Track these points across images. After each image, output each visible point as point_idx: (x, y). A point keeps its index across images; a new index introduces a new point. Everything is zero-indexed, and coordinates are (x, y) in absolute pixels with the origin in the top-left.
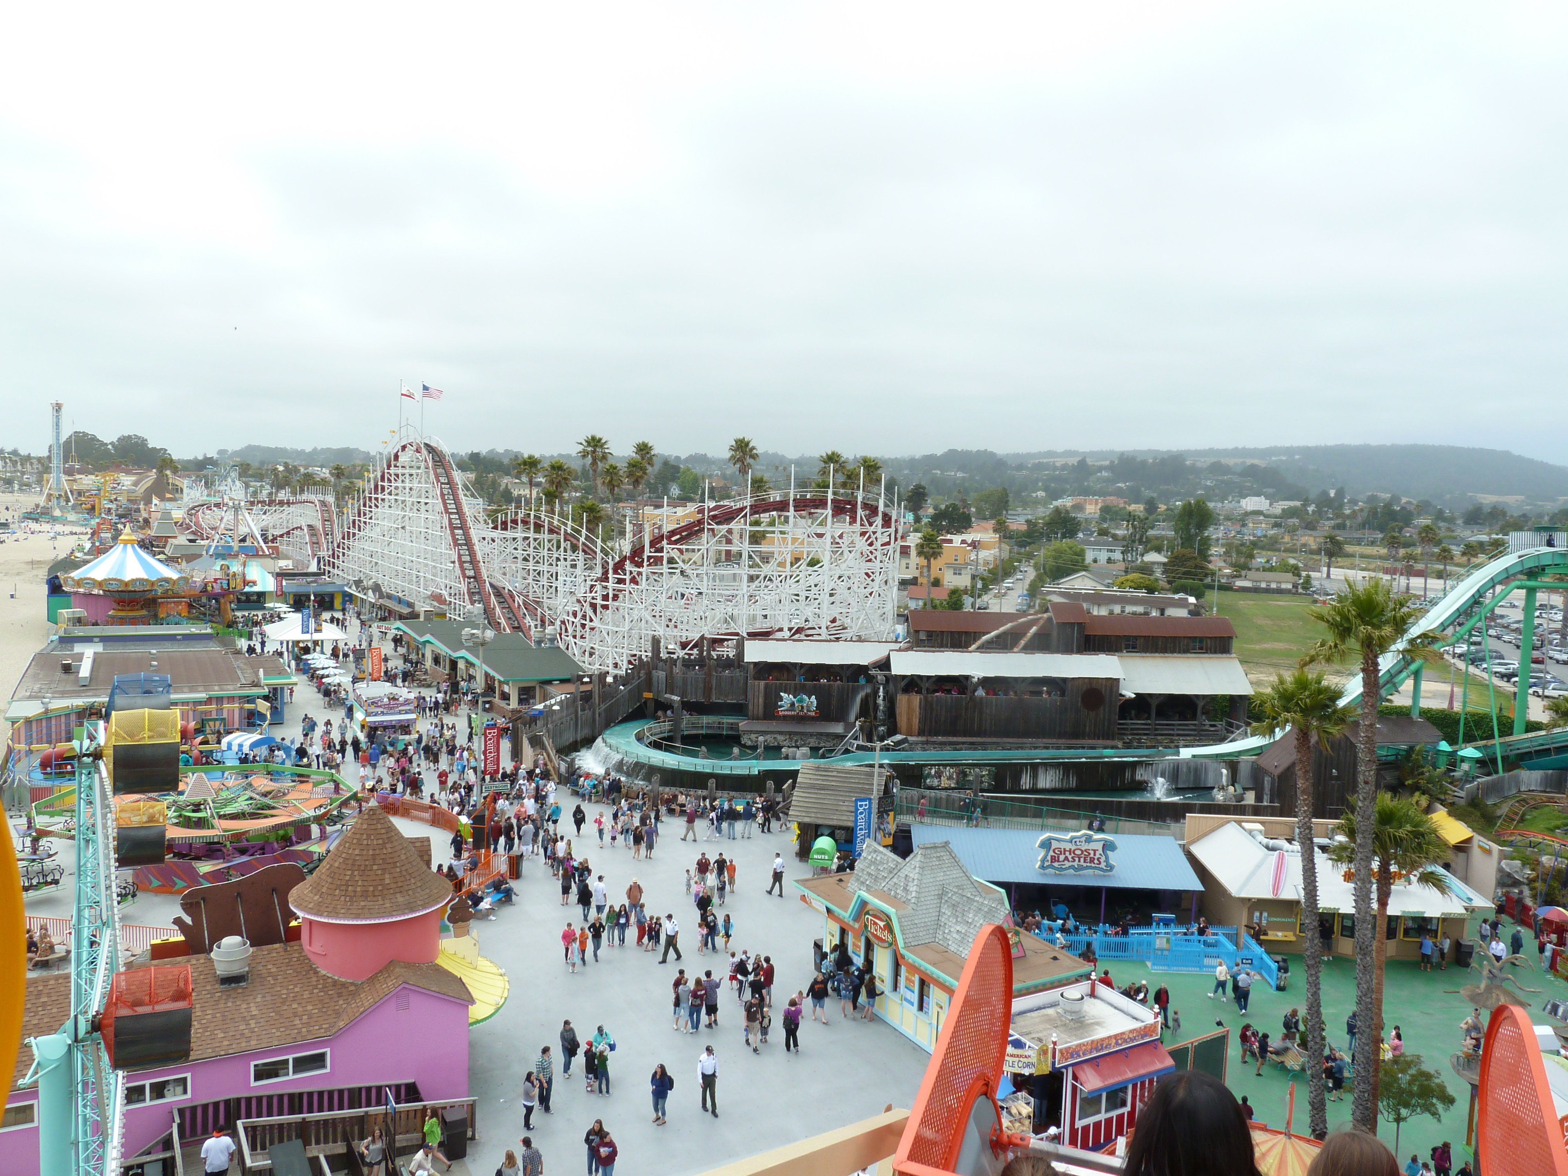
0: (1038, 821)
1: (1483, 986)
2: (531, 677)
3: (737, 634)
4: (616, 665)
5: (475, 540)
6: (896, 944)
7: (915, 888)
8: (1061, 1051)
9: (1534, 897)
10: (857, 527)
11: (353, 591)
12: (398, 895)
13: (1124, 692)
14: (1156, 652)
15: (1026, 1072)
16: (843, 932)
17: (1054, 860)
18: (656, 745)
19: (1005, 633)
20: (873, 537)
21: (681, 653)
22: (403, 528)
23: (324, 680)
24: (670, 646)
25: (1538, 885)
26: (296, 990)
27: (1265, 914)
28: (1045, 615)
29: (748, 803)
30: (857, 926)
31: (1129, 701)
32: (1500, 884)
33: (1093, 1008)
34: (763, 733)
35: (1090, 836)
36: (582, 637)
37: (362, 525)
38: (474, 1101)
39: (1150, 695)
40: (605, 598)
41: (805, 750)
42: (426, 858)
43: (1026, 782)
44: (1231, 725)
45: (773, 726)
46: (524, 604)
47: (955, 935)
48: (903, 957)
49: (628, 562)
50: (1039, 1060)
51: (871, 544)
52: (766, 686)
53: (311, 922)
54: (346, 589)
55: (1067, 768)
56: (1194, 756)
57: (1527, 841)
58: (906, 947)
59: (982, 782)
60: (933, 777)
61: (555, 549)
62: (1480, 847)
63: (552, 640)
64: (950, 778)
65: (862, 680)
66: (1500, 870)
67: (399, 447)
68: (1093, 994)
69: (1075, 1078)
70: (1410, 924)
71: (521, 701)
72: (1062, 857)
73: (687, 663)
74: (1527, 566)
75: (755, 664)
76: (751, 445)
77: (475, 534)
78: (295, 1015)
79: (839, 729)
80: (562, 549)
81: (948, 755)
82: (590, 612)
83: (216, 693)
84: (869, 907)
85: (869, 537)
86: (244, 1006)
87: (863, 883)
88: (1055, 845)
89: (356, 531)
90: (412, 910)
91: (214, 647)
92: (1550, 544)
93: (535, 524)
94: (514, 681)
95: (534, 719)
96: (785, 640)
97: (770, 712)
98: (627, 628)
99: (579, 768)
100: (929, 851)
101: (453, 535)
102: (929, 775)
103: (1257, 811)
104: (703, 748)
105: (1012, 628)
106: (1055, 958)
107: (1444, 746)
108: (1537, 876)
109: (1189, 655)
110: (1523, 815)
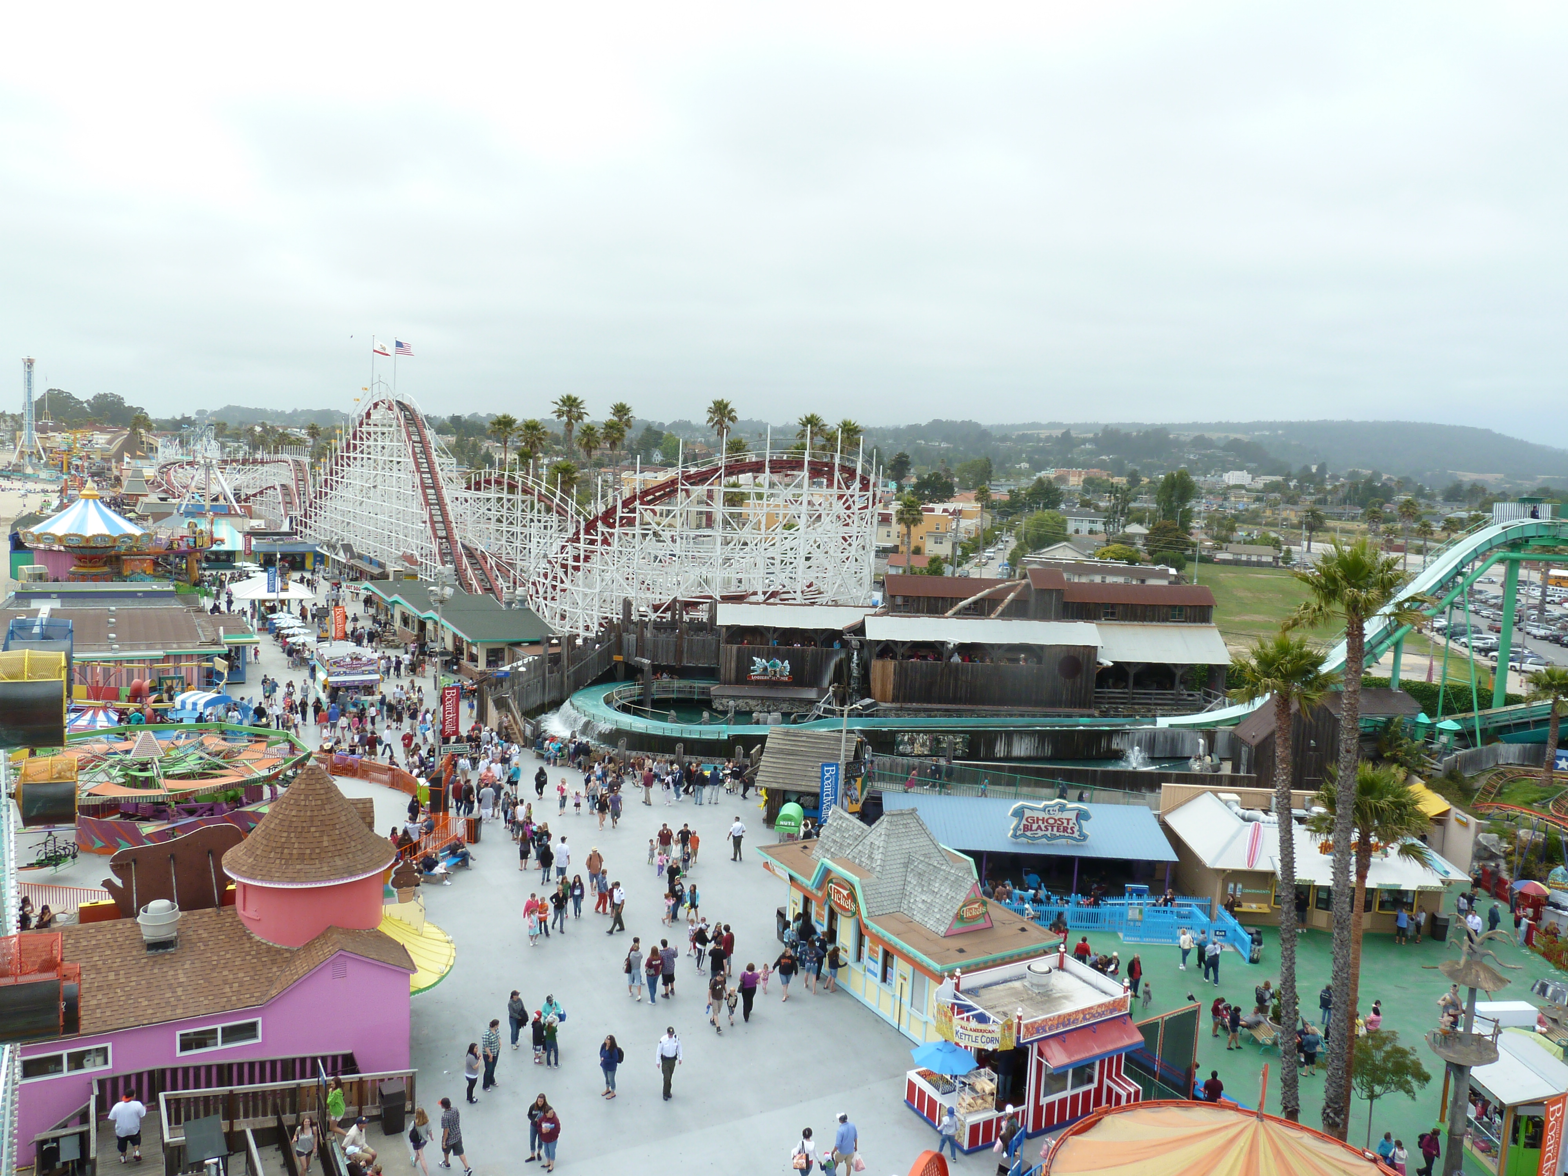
0: (1012, 789)
1: (1462, 962)
2: (500, 638)
3: (711, 597)
4: (587, 628)
5: (447, 500)
6: (860, 914)
7: (880, 856)
8: (1026, 1026)
9: (1510, 870)
10: (835, 491)
11: (324, 551)
12: (337, 859)
13: (1101, 660)
14: (1135, 620)
15: (990, 1047)
16: (807, 901)
17: (1026, 828)
18: (625, 709)
19: (982, 599)
20: (851, 500)
21: (653, 616)
22: (375, 487)
23: (288, 640)
24: (642, 608)
25: (1513, 858)
26: (228, 956)
27: (1240, 886)
28: (1023, 582)
29: (715, 768)
30: (820, 894)
31: (1107, 669)
32: (1477, 857)
33: (1061, 982)
34: (734, 697)
35: (1064, 805)
36: (553, 599)
37: (334, 484)
38: (414, 1073)
39: (1129, 664)
40: (577, 559)
41: (777, 715)
42: (368, 820)
43: (1000, 749)
44: (1209, 694)
45: (745, 690)
46: (497, 566)
47: (920, 905)
48: (866, 927)
49: (599, 523)
50: (1003, 1035)
51: (848, 508)
52: (739, 650)
53: (245, 886)
54: (318, 549)
55: (1042, 736)
56: (1171, 726)
57: (1505, 814)
58: (870, 917)
59: (955, 750)
60: (905, 744)
61: (528, 510)
62: (1457, 820)
63: (523, 601)
64: (923, 745)
65: (837, 645)
66: (1477, 843)
67: (371, 405)
68: (1061, 967)
69: (1041, 1053)
70: (1386, 897)
71: (489, 663)
72: (1035, 826)
73: (658, 626)
74: (1510, 537)
75: (728, 628)
76: (729, 408)
77: (447, 494)
78: (225, 982)
79: (812, 694)
80: (536, 510)
81: (922, 721)
82: (560, 573)
83: (174, 650)
84: (832, 875)
85: (847, 500)
86: (171, 973)
87: (828, 850)
88: (1028, 814)
89: (328, 491)
90: (351, 875)
91: (176, 605)
92: (1534, 515)
93: (509, 484)
94: (482, 643)
95: (500, 681)
96: (759, 603)
97: (742, 677)
98: (597, 590)
99: (545, 731)
100: (895, 819)
101: (425, 495)
102: (902, 742)
103: (1233, 781)
104: (673, 712)
105: (990, 594)
106: (1023, 930)
107: (1423, 718)
108: (1514, 850)
109: (1168, 624)
110: (1501, 788)
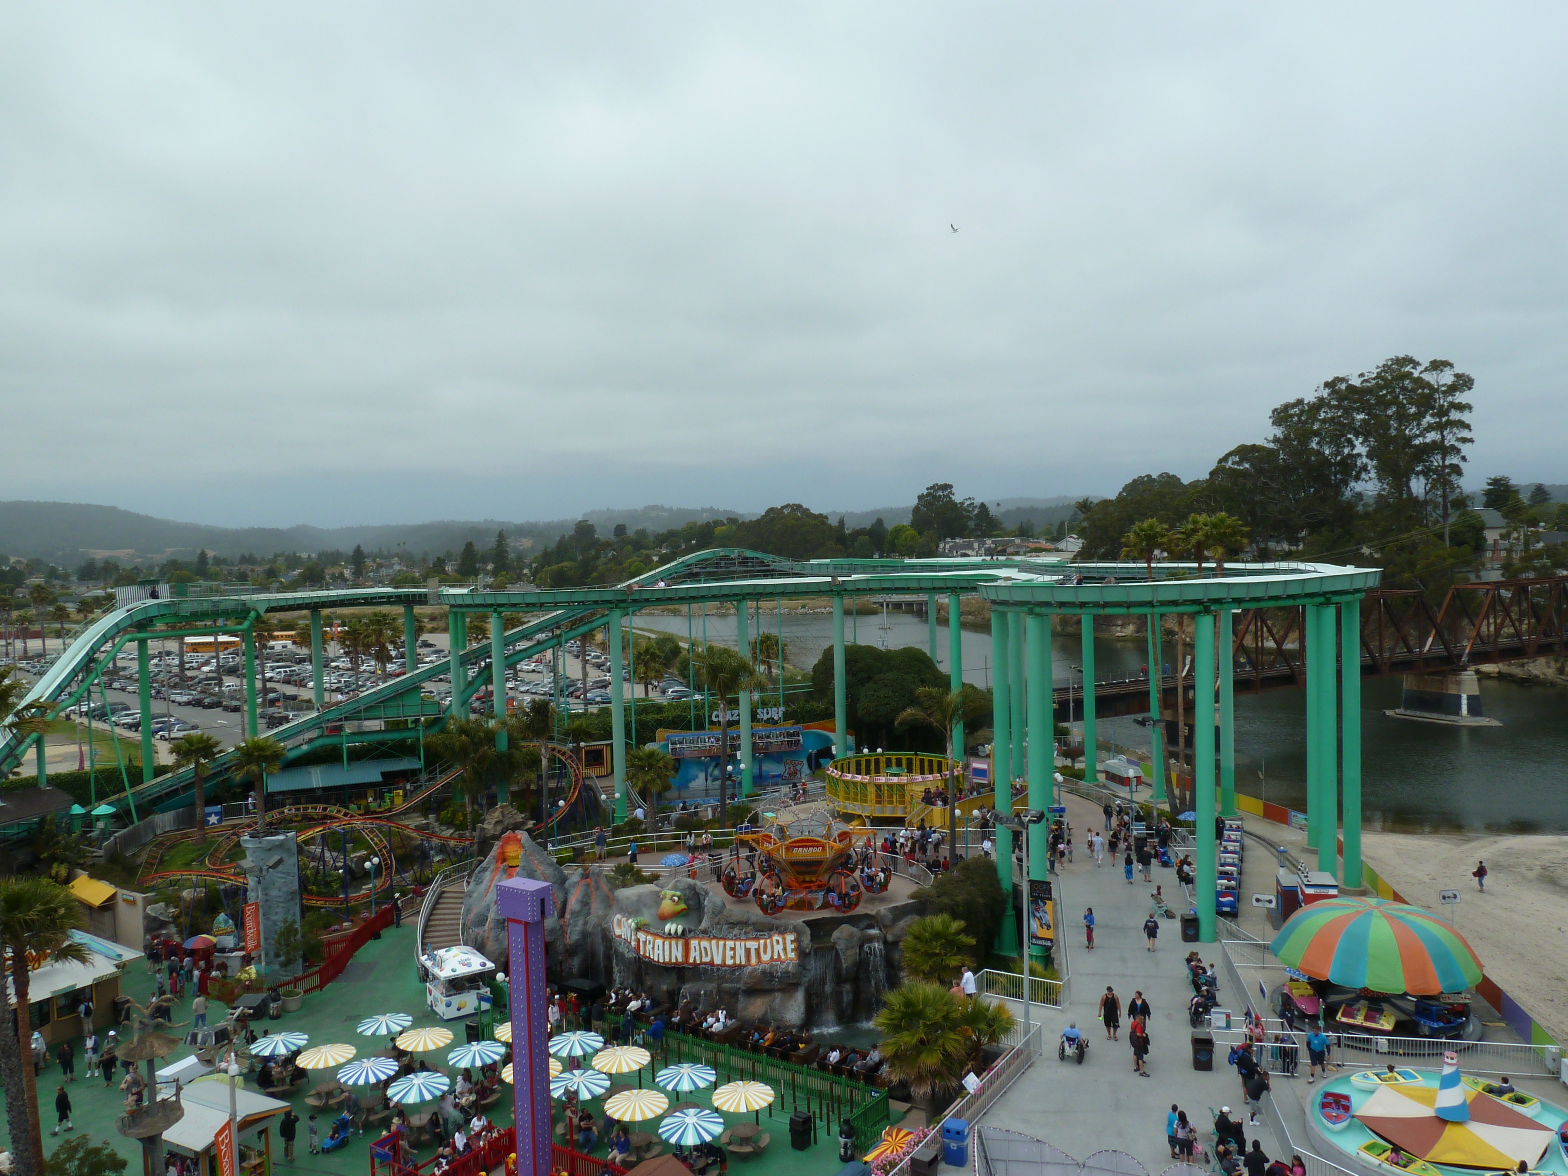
57: (168, 881)
66: (147, 917)
74: (135, 620)
92: (154, 595)
107: (77, 809)
108: (181, 912)
110: (162, 857)
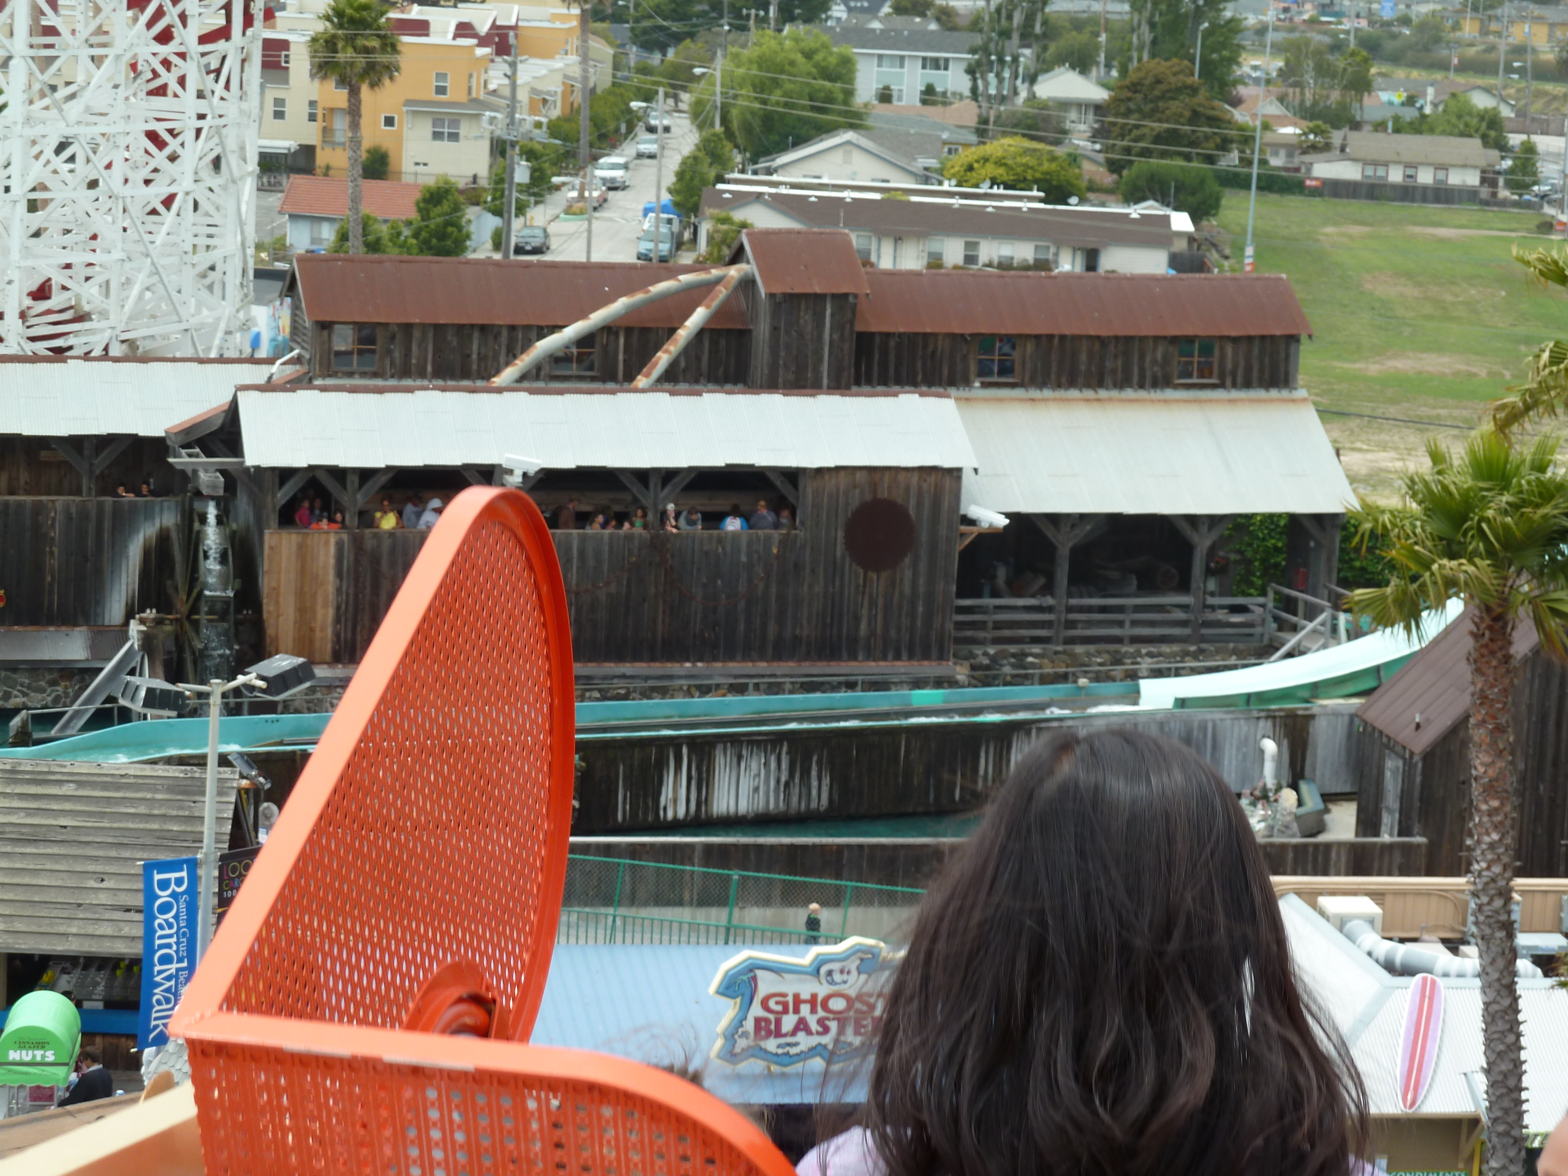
0: (717, 916)
13: (973, 511)
14: (1072, 384)
17: (764, 1029)
19: (608, 329)
27: (1382, 1164)
28: (734, 272)
31: (992, 536)
35: (875, 954)
39: (1054, 519)
43: (676, 796)
44: (1290, 605)
55: (802, 750)
56: (1181, 703)
79: (71, 646)
103: (1360, 860)
105: (632, 311)
109: (1170, 394)
